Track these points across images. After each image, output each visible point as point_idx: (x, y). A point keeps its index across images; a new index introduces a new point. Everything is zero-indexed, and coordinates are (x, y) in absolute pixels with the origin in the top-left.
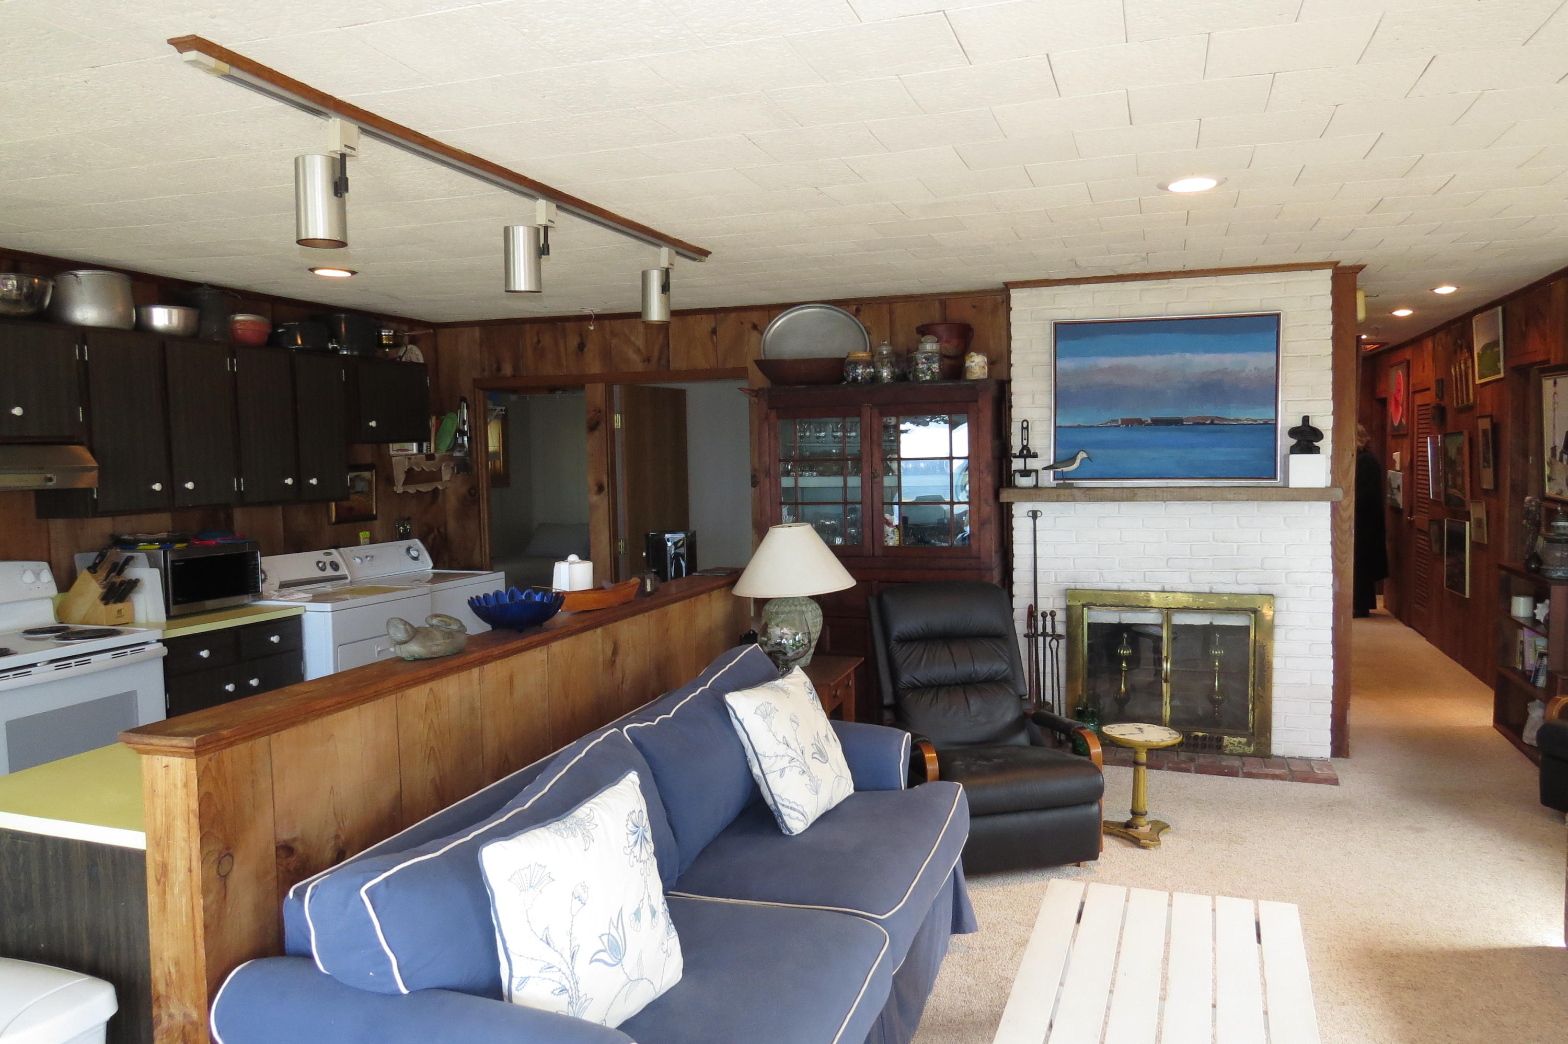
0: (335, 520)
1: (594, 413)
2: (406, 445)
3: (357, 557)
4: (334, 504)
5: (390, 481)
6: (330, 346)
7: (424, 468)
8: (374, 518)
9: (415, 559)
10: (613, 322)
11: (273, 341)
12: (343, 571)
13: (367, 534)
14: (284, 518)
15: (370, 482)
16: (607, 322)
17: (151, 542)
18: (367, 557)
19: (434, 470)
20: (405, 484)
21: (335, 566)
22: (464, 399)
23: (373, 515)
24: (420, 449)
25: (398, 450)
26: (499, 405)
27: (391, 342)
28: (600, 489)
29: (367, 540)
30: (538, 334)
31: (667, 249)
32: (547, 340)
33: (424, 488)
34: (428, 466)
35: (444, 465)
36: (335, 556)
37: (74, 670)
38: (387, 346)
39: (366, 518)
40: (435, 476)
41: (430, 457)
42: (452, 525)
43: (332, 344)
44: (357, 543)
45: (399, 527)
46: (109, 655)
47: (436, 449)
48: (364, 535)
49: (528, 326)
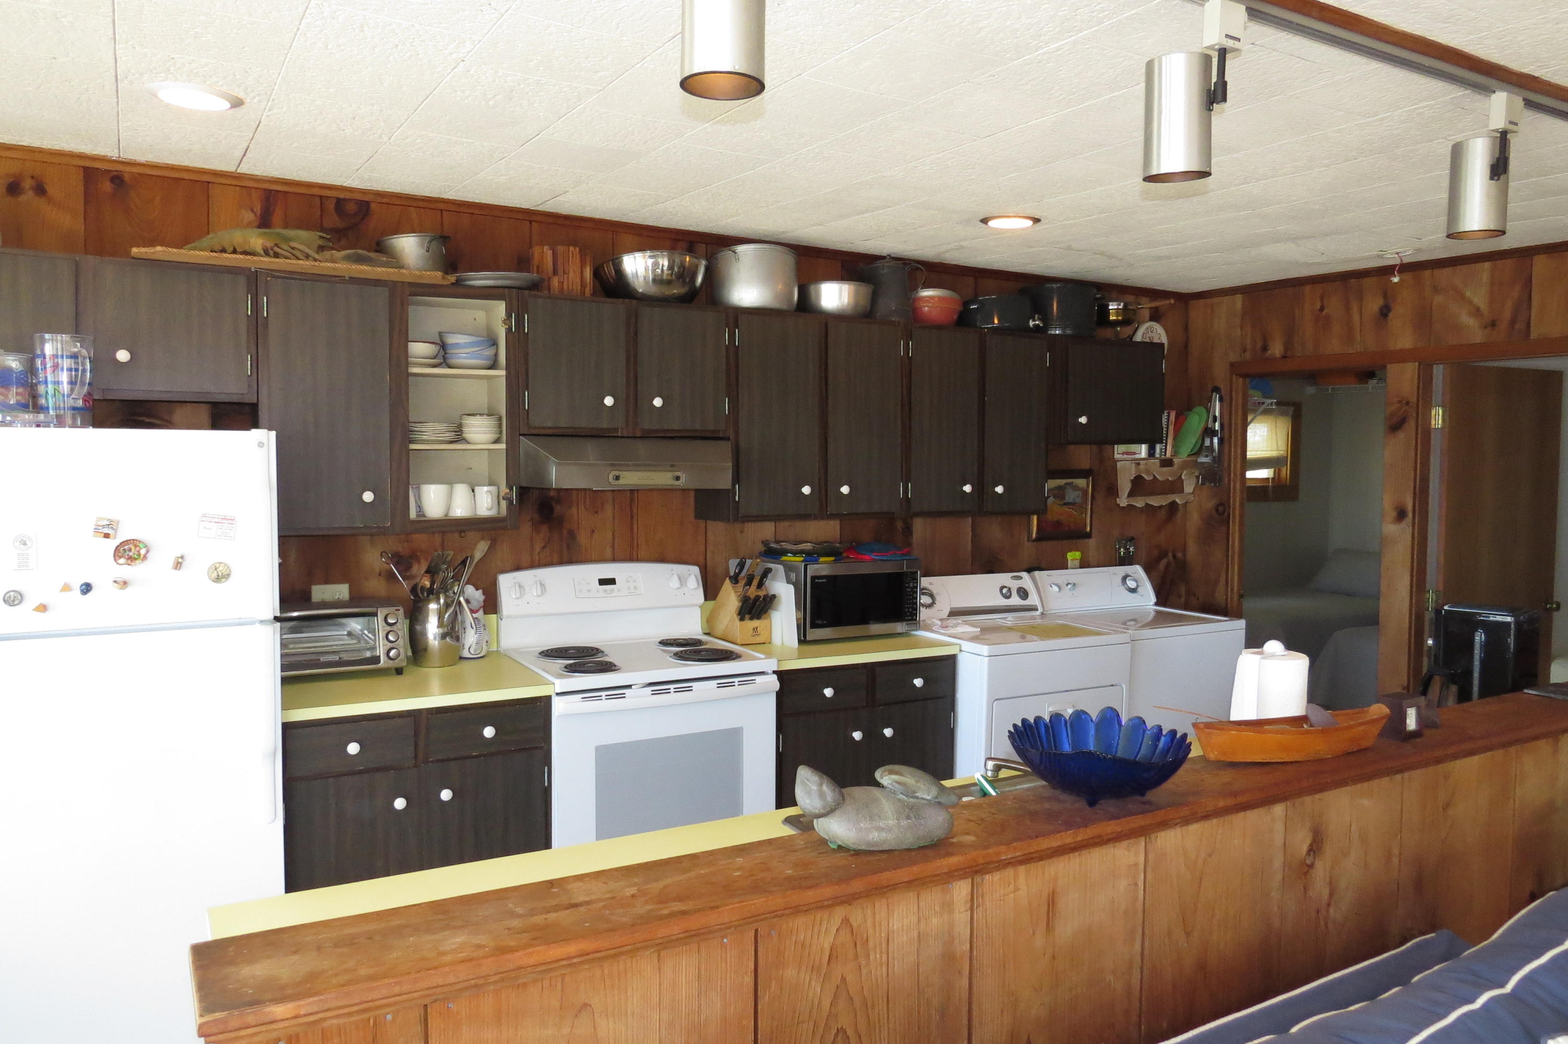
0: (1036, 537)
1: (1399, 405)
2: (1133, 447)
3: (1054, 584)
4: (1035, 518)
5: (1113, 491)
6: (1031, 323)
7: (1157, 476)
8: (1088, 536)
9: (1133, 591)
10: (1437, 272)
11: (964, 319)
12: (1033, 600)
13: (1078, 555)
14: (973, 530)
15: (1085, 492)
16: (1427, 273)
17: (795, 553)
18: (1067, 585)
19: (1170, 478)
20: (1131, 494)
21: (1023, 593)
22: (1216, 389)
23: (1087, 533)
24: (1151, 453)
25: (1123, 453)
26: (1270, 398)
27: (1120, 318)
28: (1401, 515)
29: (1077, 563)
30: (1322, 298)
31: (1505, 94)
32: (1334, 307)
33: (1155, 501)
34: (1163, 474)
35: (1185, 472)
36: (1026, 580)
37: (673, 698)
38: (1116, 323)
39: (1077, 535)
40: (1175, 486)
41: (1167, 463)
42: (1193, 549)
43: (1034, 320)
44: (1064, 566)
45: (1119, 548)
46: (714, 683)
47: (1175, 453)
48: (1073, 556)
49: (1307, 289)
